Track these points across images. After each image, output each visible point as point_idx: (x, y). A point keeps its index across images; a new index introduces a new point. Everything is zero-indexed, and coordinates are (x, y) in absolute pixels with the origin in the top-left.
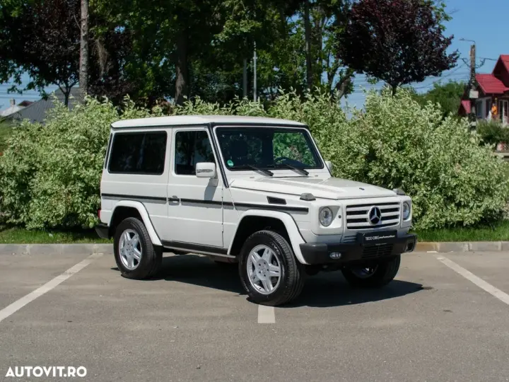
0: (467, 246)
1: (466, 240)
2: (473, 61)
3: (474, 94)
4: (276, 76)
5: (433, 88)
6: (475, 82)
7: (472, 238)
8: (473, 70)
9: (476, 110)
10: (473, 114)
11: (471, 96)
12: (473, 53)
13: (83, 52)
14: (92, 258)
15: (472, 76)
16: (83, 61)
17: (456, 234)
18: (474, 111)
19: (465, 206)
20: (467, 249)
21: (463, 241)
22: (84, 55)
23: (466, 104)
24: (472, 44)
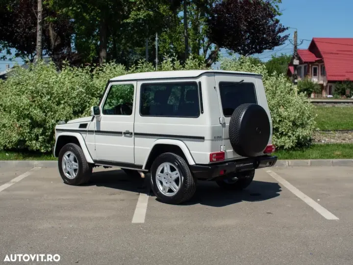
0: (287, 162)
1: (287, 159)
2: (296, 41)
3: (296, 62)
4: (172, 50)
5: (271, 59)
6: (297, 54)
7: (291, 157)
8: (296, 47)
9: (298, 72)
10: (296, 75)
11: (294, 63)
12: (296, 36)
13: (39, 33)
14: (33, 171)
15: (295, 50)
16: (39, 39)
17: (280, 154)
18: (296, 72)
19: (286, 135)
20: (287, 165)
21: (284, 159)
22: (40, 35)
23: (292, 68)
24: (295, 31)
